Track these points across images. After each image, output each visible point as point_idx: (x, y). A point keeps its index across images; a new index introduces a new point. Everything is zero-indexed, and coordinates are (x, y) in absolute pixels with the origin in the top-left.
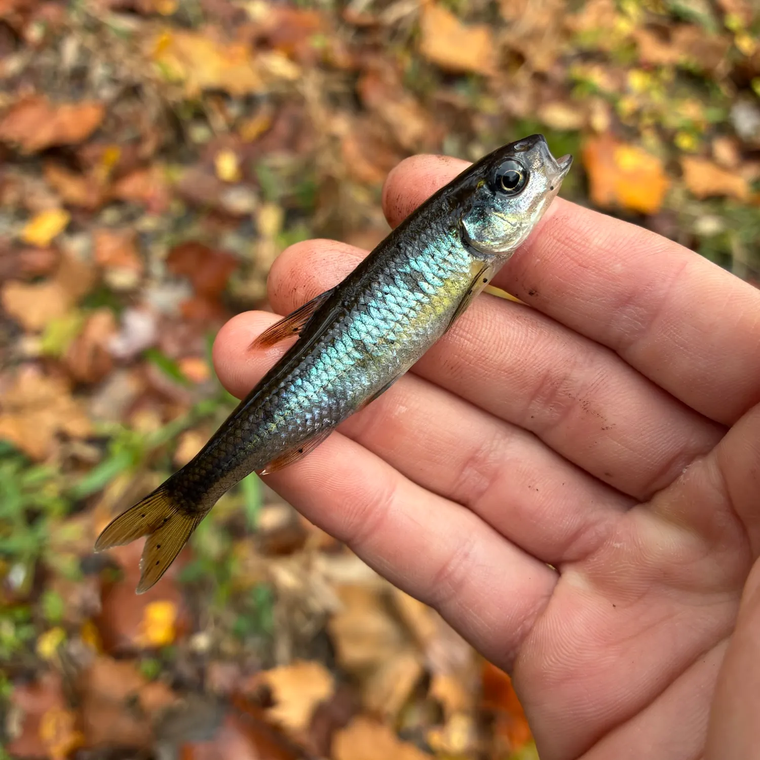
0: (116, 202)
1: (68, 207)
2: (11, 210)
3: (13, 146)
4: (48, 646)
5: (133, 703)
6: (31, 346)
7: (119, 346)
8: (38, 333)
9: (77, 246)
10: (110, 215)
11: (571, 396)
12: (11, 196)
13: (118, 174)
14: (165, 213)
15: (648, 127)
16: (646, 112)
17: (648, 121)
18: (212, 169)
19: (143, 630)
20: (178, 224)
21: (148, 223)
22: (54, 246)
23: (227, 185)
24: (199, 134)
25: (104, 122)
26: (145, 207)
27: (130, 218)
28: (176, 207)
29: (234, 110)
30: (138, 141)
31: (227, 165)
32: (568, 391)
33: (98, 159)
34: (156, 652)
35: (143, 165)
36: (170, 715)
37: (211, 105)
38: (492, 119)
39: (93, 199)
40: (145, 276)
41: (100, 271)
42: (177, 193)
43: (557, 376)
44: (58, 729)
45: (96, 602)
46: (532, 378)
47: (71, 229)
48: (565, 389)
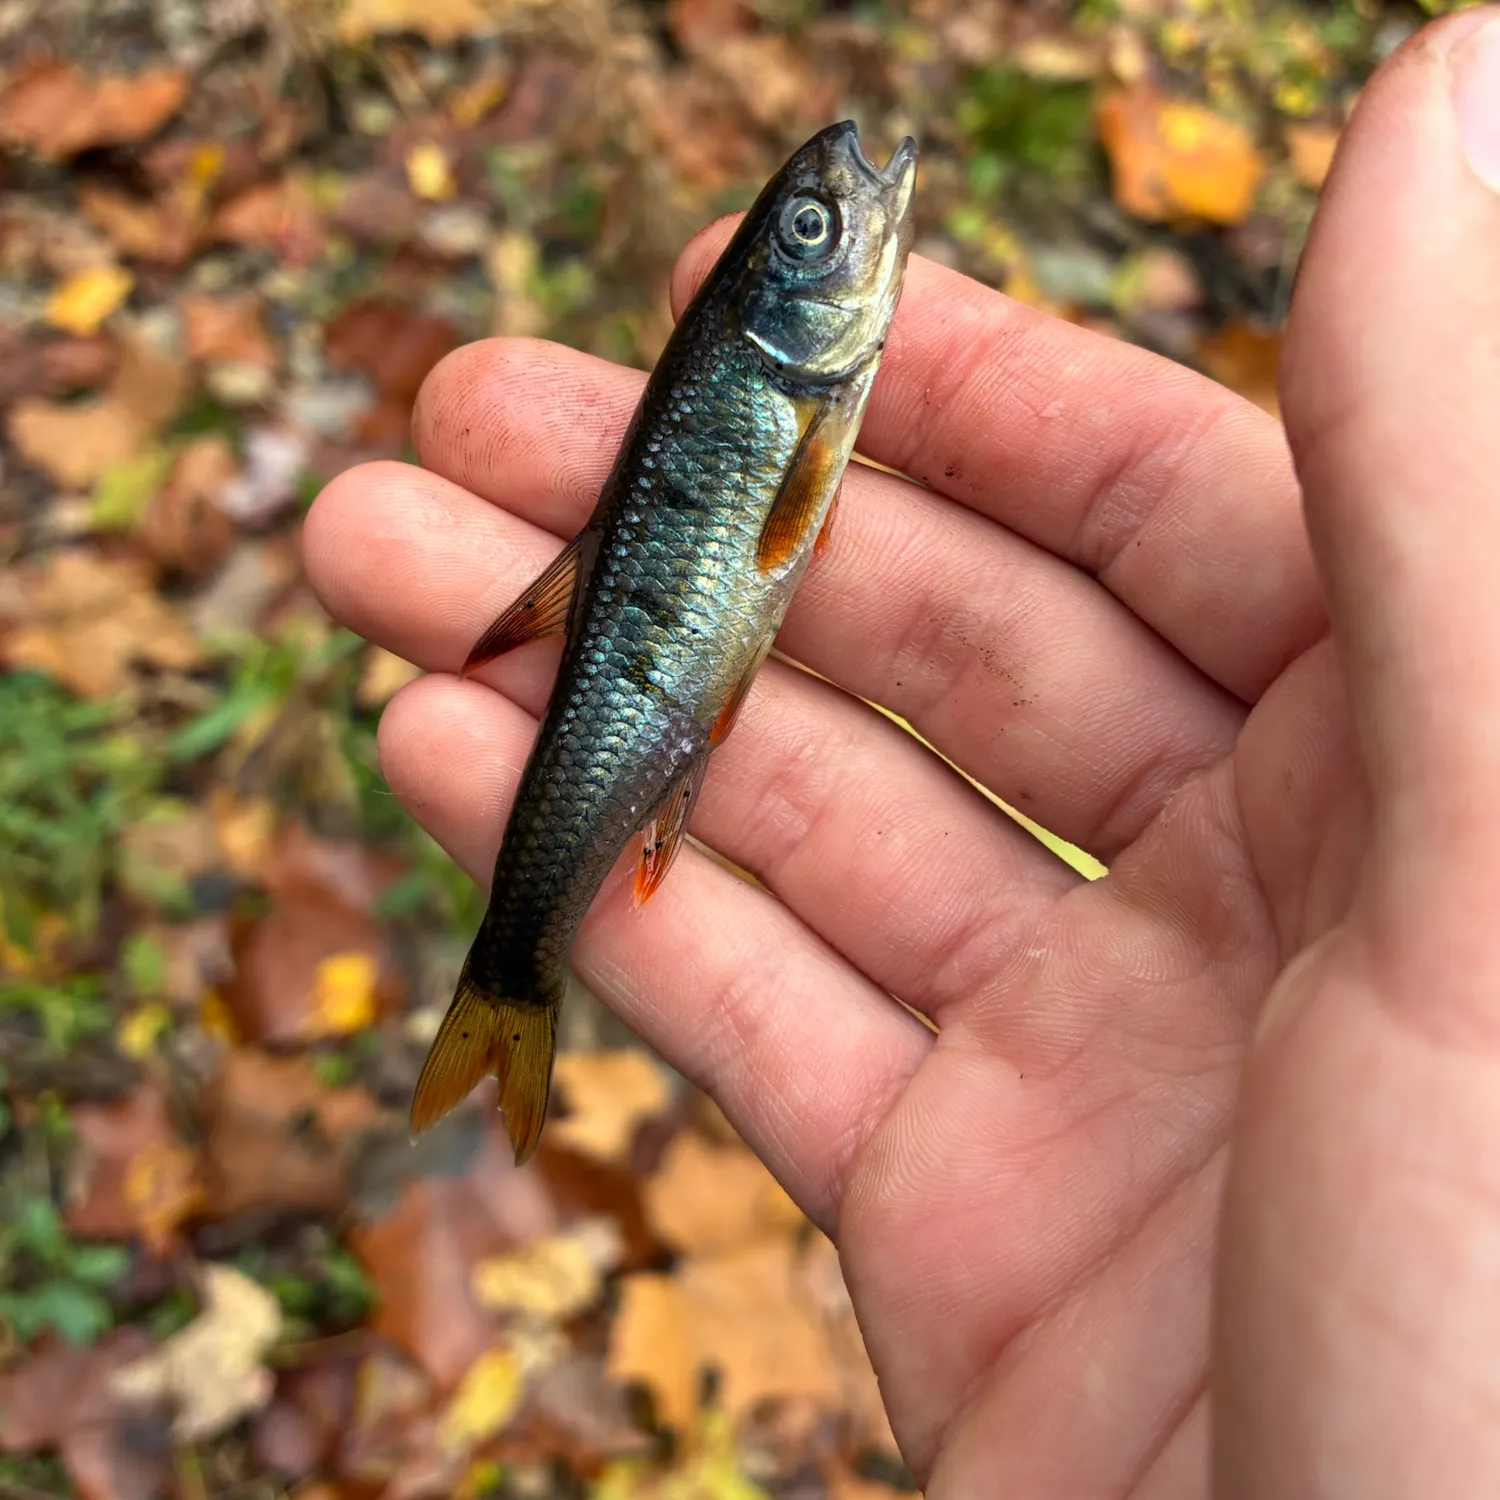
0: (219, 247)
1: (129, 261)
2: (19, 274)
3: (19, 152)
4: (138, 1036)
5: (306, 1127)
6: (71, 516)
7: (240, 498)
8: (85, 491)
9: (153, 331)
10: (210, 274)
11: (966, 642)
12: (19, 249)
13: (222, 196)
14: (315, 262)
15: (1220, 75)
16: (1215, 47)
17: (1220, 64)
18: (402, 178)
19: (316, 1004)
20: (339, 282)
21: (284, 284)
22: (105, 334)
23: (429, 205)
24: (372, 116)
25: (188, 103)
26: (277, 255)
27: (251, 277)
28: (336, 251)
29: (437, 72)
30: (256, 135)
31: (429, 170)
32: (962, 632)
33: (182, 171)
34: (342, 1043)
35: (270, 175)
36: (374, 1144)
37: (392, 62)
38: (925, 71)
39: (175, 245)
40: (283, 377)
41: (199, 369)
42: (337, 226)
43: (942, 605)
44: (158, 1180)
45: (224, 959)
46: (897, 608)
47: (137, 302)
48: (956, 630)
